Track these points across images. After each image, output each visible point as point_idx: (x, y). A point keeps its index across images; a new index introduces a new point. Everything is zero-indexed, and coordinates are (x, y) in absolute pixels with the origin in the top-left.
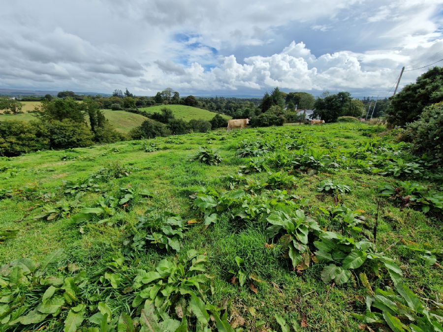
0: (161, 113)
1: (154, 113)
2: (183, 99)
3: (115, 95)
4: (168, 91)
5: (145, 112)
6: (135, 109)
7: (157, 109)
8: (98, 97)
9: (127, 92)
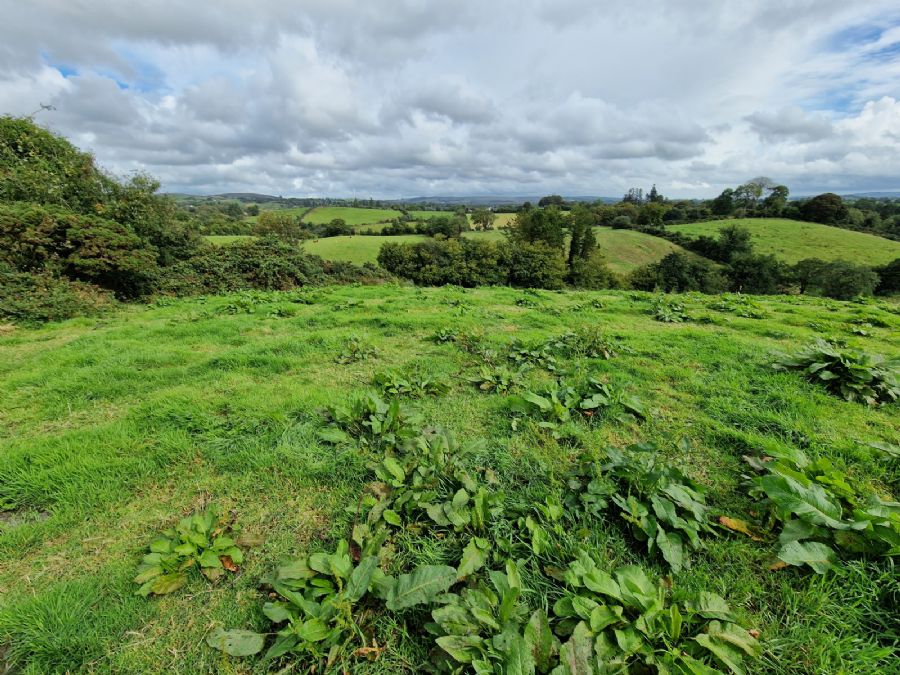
0: (717, 237)
1: (700, 237)
2: (796, 204)
3: (628, 199)
4: (756, 186)
5: (678, 234)
6: (658, 228)
7: (711, 230)
8: (596, 205)
9: (654, 192)
